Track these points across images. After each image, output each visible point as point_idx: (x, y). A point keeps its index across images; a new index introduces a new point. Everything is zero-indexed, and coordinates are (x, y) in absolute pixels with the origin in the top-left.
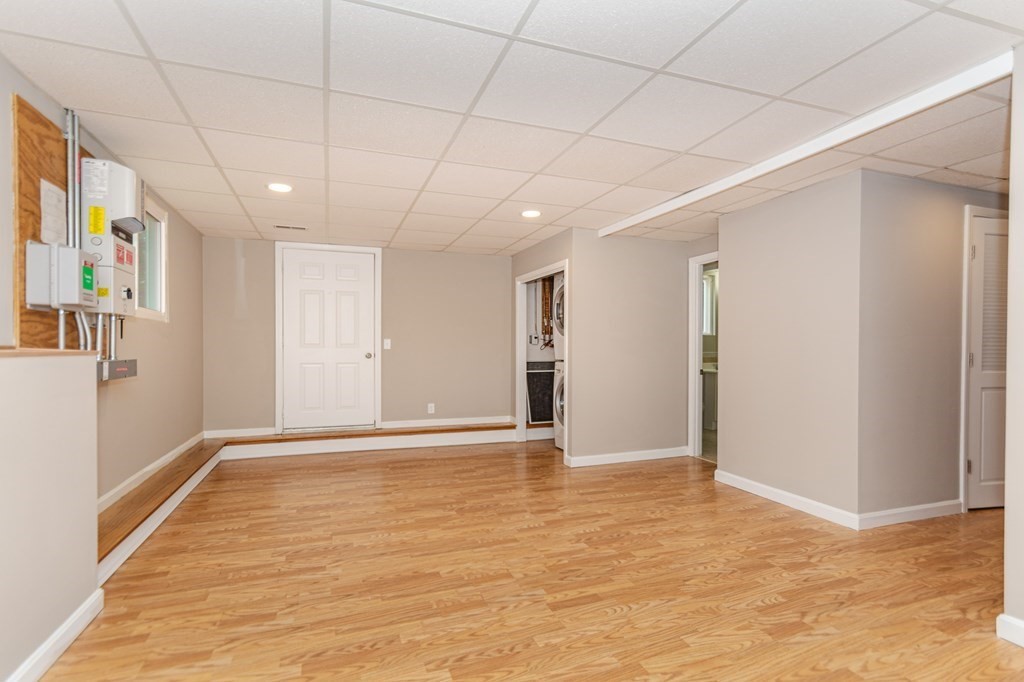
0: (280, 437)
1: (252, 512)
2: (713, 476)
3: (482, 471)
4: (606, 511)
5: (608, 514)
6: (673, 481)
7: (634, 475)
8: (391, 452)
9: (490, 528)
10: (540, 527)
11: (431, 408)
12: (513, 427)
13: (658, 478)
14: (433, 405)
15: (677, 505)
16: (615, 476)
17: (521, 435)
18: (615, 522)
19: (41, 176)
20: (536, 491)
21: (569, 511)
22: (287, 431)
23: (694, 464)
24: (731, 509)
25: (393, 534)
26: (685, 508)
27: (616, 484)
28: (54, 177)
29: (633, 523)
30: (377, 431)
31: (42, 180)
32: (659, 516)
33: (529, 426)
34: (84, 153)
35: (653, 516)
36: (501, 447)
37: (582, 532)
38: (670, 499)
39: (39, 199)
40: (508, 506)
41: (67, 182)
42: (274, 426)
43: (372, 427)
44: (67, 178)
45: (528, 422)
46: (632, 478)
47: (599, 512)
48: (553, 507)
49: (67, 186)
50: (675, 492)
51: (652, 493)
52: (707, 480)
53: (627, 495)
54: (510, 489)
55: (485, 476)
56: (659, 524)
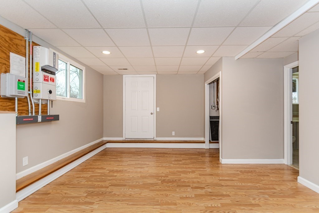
0: (124, 141)
1: (96, 170)
2: (297, 179)
3: (184, 161)
4: (228, 193)
5: (228, 196)
6: (272, 178)
7: (251, 172)
8: (157, 149)
9: (169, 193)
10: (191, 198)
11: (173, 133)
12: (204, 142)
13: (264, 176)
14: (174, 132)
15: (270, 196)
16: (241, 171)
17: (207, 146)
18: (230, 202)
19: (10, 51)
20: (200, 175)
21: (210, 190)
22: (127, 139)
23: (288, 169)
24: (306, 206)
25: (130, 189)
26: (275, 199)
27: (240, 177)
28: (19, 52)
29: (240, 205)
30: (155, 141)
31: (11, 53)
32: (257, 202)
33: (210, 142)
34: (35, 44)
35: (253, 202)
36: (198, 150)
37: (210, 205)
38: (267, 191)
39: (9, 59)
40: (184, 182)
41: (26, 54)
42: (123, 137)
43: (153, 139)
44: (26, 53)
45: (210, 141)
46: (249, 174)
47: (225, 193)
48: (203, 186)
49: (26, 55)
50: (271, 186)
51: (257, 185)
52: (293, 181)
53: (243, 184)
54: (189, 172)
55: (184, 164)
56: (256, 208)
